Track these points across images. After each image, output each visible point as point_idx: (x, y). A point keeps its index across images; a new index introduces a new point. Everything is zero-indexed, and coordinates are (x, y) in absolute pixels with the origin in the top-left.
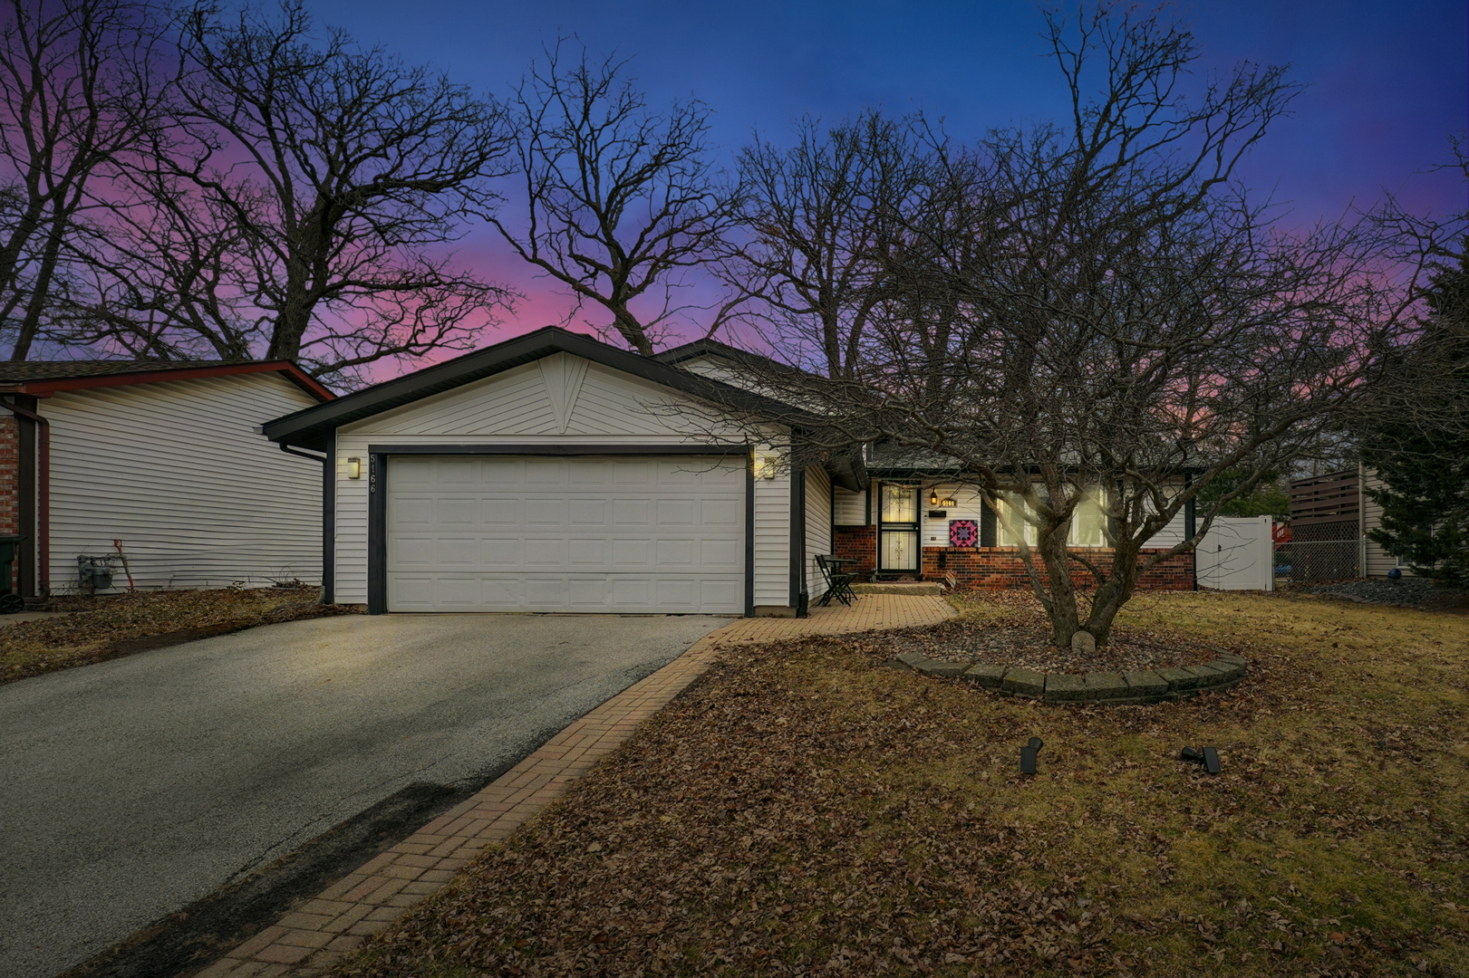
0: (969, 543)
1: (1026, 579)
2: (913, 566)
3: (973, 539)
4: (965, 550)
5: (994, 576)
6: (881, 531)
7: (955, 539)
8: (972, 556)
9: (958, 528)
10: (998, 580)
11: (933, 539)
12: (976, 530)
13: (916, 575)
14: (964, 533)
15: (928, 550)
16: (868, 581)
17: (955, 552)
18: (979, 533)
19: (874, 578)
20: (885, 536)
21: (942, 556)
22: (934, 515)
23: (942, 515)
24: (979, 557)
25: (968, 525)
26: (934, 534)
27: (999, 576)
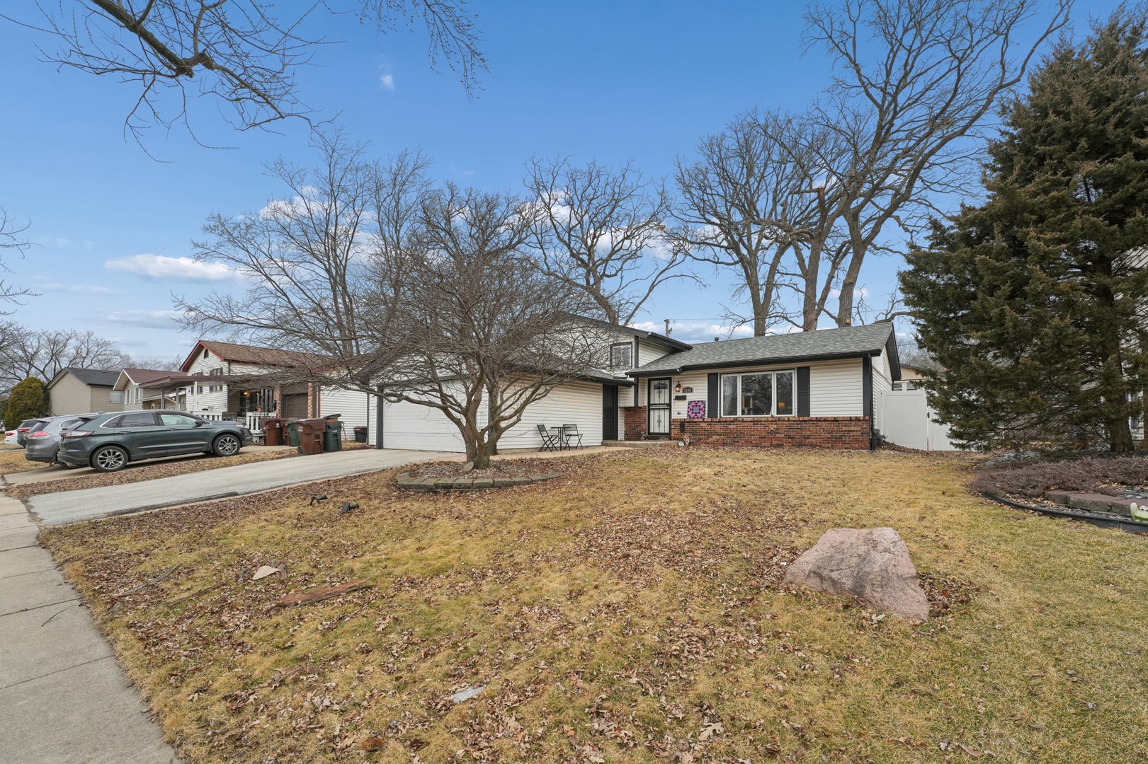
0: (699, 416)
1: (736, 440)
2: (667, 431)
3: (702, 413)
4: (696, 420)
5: (715, 437)
6: (649, 410)
7: (690, 413)
8: (701, 424)
9: (694, 406)
10: (717, 441)
11: (679, 414)
12: (704, 407)
13: (668, 436)
14: (696, 409)
15: (675, 421)
16: (640, 440)
17: (690, 422)
18: (707, 409)
19: (642, 438)
20: (652, 412)
21: (682, 425)
22: (678, 398)
23: (684, 398)
24: (705, 424)
25: (700, 404)
26: (680, 410)
27: (718, 437)
